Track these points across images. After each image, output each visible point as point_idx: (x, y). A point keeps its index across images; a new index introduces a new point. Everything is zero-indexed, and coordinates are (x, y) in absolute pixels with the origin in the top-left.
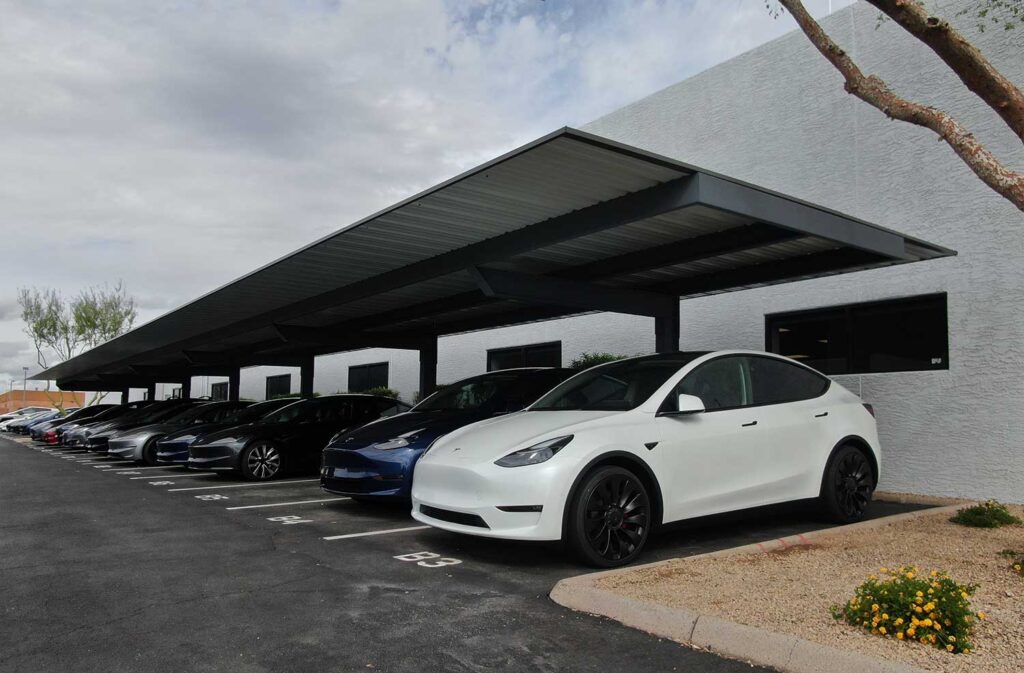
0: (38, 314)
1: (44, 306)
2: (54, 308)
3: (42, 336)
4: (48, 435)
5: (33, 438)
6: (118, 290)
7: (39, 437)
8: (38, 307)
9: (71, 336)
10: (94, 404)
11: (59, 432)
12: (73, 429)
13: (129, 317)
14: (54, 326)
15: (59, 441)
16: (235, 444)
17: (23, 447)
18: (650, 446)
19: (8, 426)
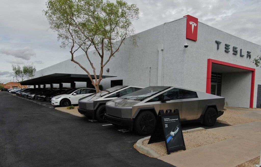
0: (16, 69)
1: (17, 68)
2: (19, 68)
3: (17, 74)
4: (19, 94)
5: (16, 94)
6: (32, 64)
7: (18, 94)
8: (16, 68)
9: (23, 73)
10: (28, 88)
11: (21, 94)
12: (24, 93)
13: (34, 70)
14: (19, 72)
15: (21, 95)
16: (44, 96)
17: (14, 96)
18: (70, 98)
19: (11, 92)
